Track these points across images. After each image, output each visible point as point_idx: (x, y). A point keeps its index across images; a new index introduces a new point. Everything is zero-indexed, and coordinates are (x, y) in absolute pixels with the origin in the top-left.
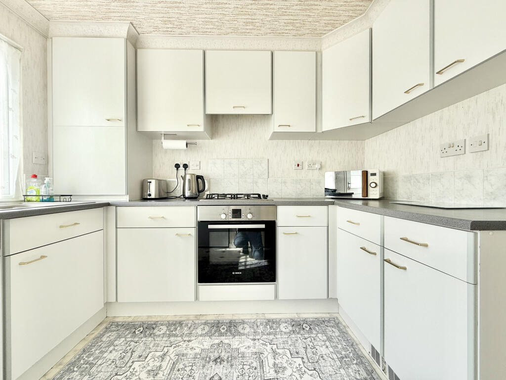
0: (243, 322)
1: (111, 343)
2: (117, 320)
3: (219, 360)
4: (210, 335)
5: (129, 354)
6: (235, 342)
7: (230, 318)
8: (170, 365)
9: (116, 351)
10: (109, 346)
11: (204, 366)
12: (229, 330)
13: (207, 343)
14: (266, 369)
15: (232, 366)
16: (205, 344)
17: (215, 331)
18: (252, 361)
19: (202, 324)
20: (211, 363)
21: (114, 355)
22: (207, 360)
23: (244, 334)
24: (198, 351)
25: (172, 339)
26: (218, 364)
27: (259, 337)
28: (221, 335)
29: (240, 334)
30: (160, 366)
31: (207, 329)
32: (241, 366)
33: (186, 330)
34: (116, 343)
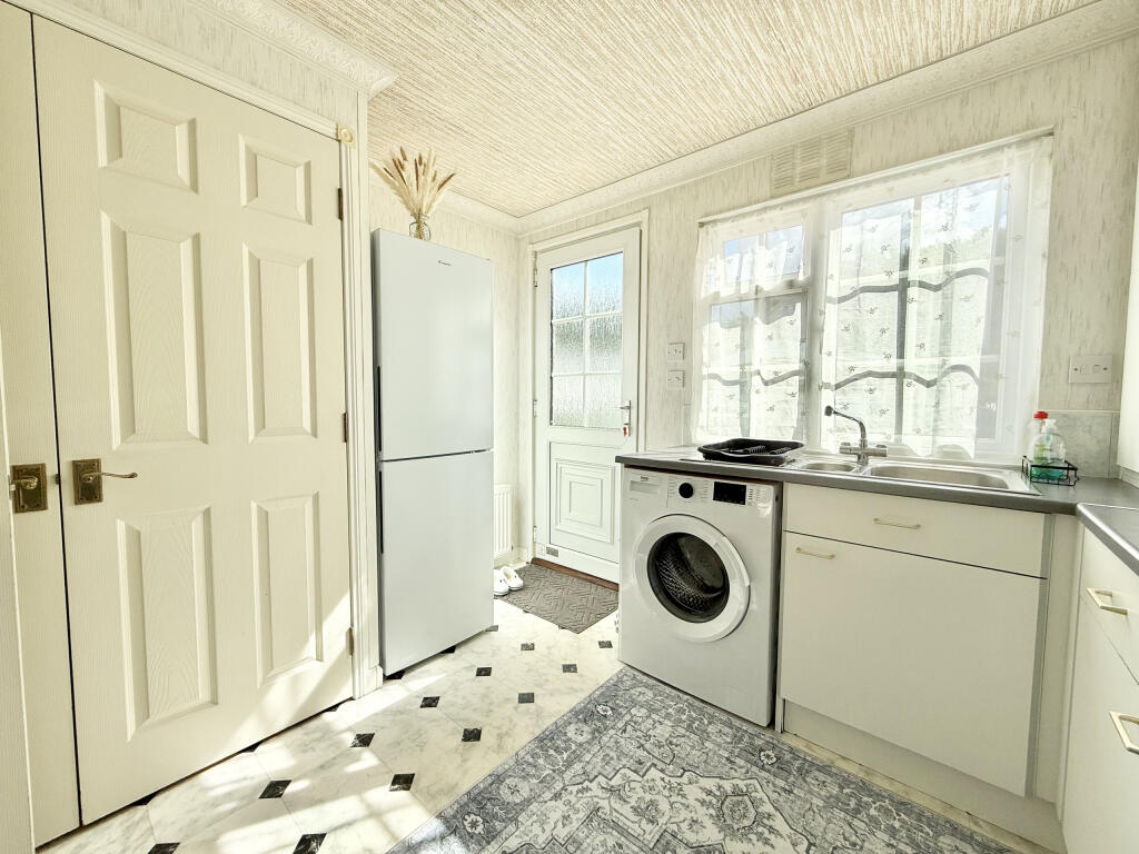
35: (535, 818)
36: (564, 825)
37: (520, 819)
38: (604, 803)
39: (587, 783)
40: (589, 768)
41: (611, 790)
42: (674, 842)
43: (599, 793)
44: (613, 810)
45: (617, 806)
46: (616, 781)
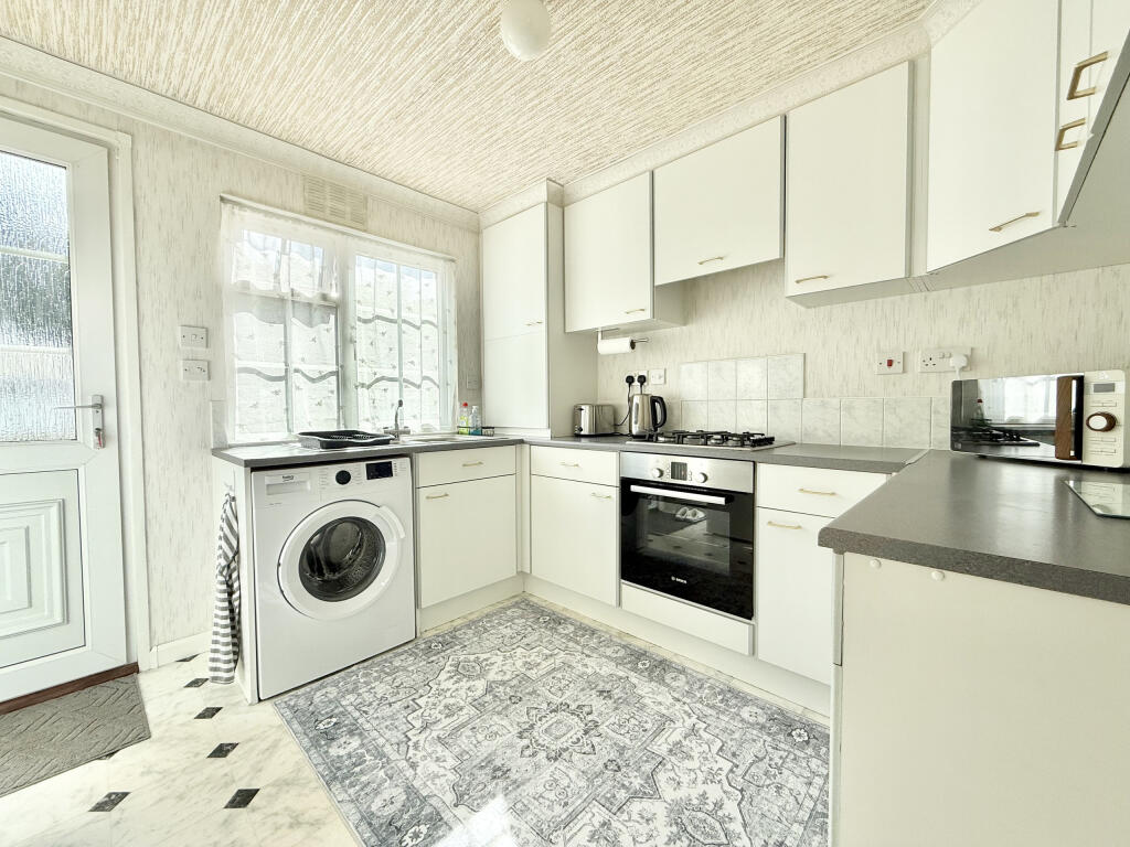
0: (683, 671)
1: (512, 620)
2: (531, 599)
3: (605, 694)
4: (619, 662)
5: (519, 638)
6: (645, 688)
7: (668, 656)
8: (549, 669)
9: (511, 629)
10: (508, 621)
11: (583, 690)
12: (651, 670)
13: (608, 669)
14: (660, 740)
15: (616, 709)
16: (604, 668)
17: (630, 662)
18: (649, 721)
19: (620, 645)
20: (594, 691)
21: (508, 632)
22: (591, 685)
23: (668, 685)
24: (590, 671)
25: (571, 644)
26: (602, 697)
27: (688, 701)
28: (635, 669)
29: (662, 681)
30: (539, 664)
31: (622, 653)
32: (628, 717)
33: (593, 642)
34: (516, 621)
35: (429, 783)
36: (445, 761)
37: (424, 795)
38: (435, 734)
39: (410, 743)
40: (394, 740)
41: (424, 728)
42: (480, 701)
43: (423, 735)
44: (443, 729)
45: (441, 726)
46: (418, 724)
